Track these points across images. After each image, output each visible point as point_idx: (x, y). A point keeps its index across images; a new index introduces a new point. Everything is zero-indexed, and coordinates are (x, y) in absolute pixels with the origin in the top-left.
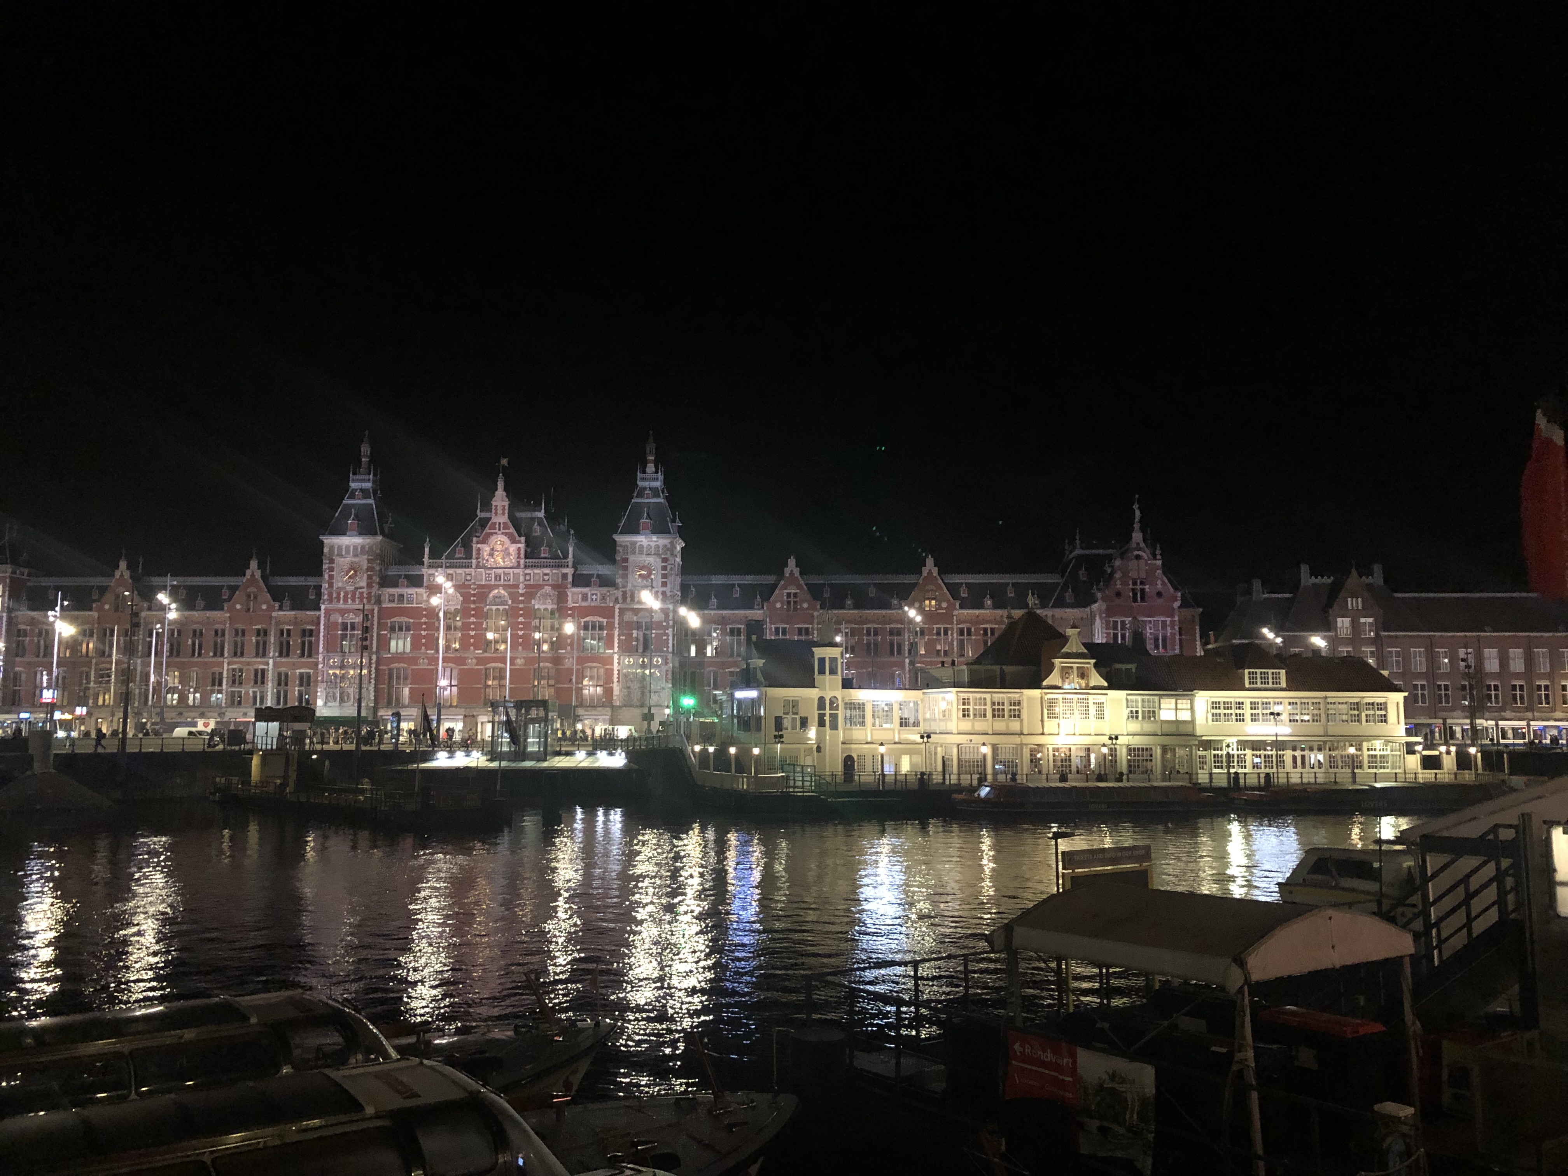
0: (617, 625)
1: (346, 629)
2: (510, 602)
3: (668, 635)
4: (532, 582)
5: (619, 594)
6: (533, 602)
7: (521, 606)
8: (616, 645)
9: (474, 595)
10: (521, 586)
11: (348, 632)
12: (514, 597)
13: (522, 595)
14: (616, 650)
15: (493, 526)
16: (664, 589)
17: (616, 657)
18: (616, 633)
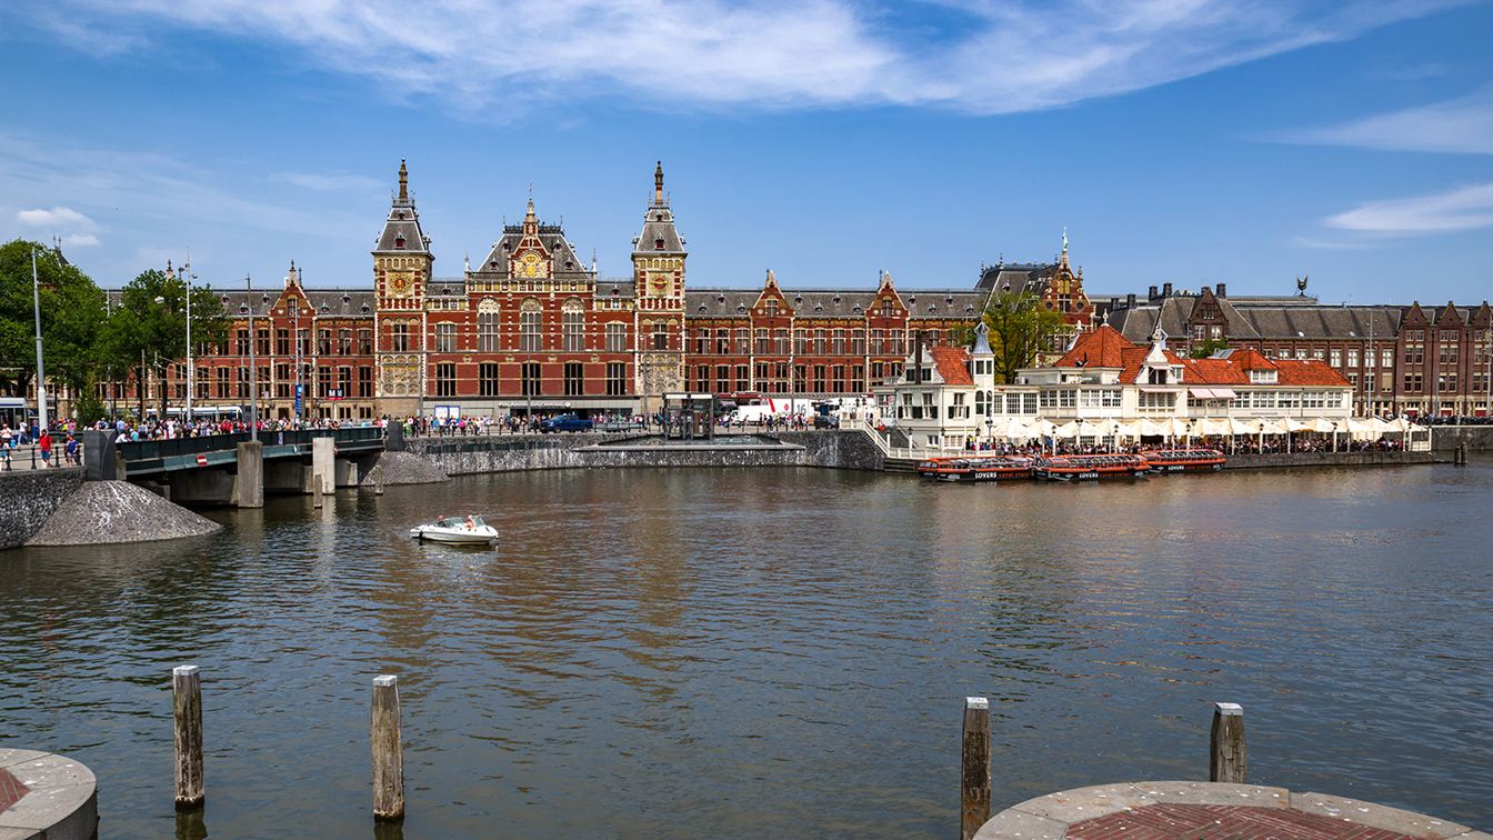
0: (637, 329)
1: (397, 331)
2: (542, 308)
3: (681, 337)
4: (561, 291)
5: (638, 302)
6: (563, 308)
7: (552, 311)
8: (637, 345)
9: (510, 303)
10: (552, 295)
11: (401, 333)
12: (546, 304)
13: (552, 303)
14: (637, 349)
15: (525, 243)
16: (677, 298)
17: (637, 355)
18: (636, 335)
